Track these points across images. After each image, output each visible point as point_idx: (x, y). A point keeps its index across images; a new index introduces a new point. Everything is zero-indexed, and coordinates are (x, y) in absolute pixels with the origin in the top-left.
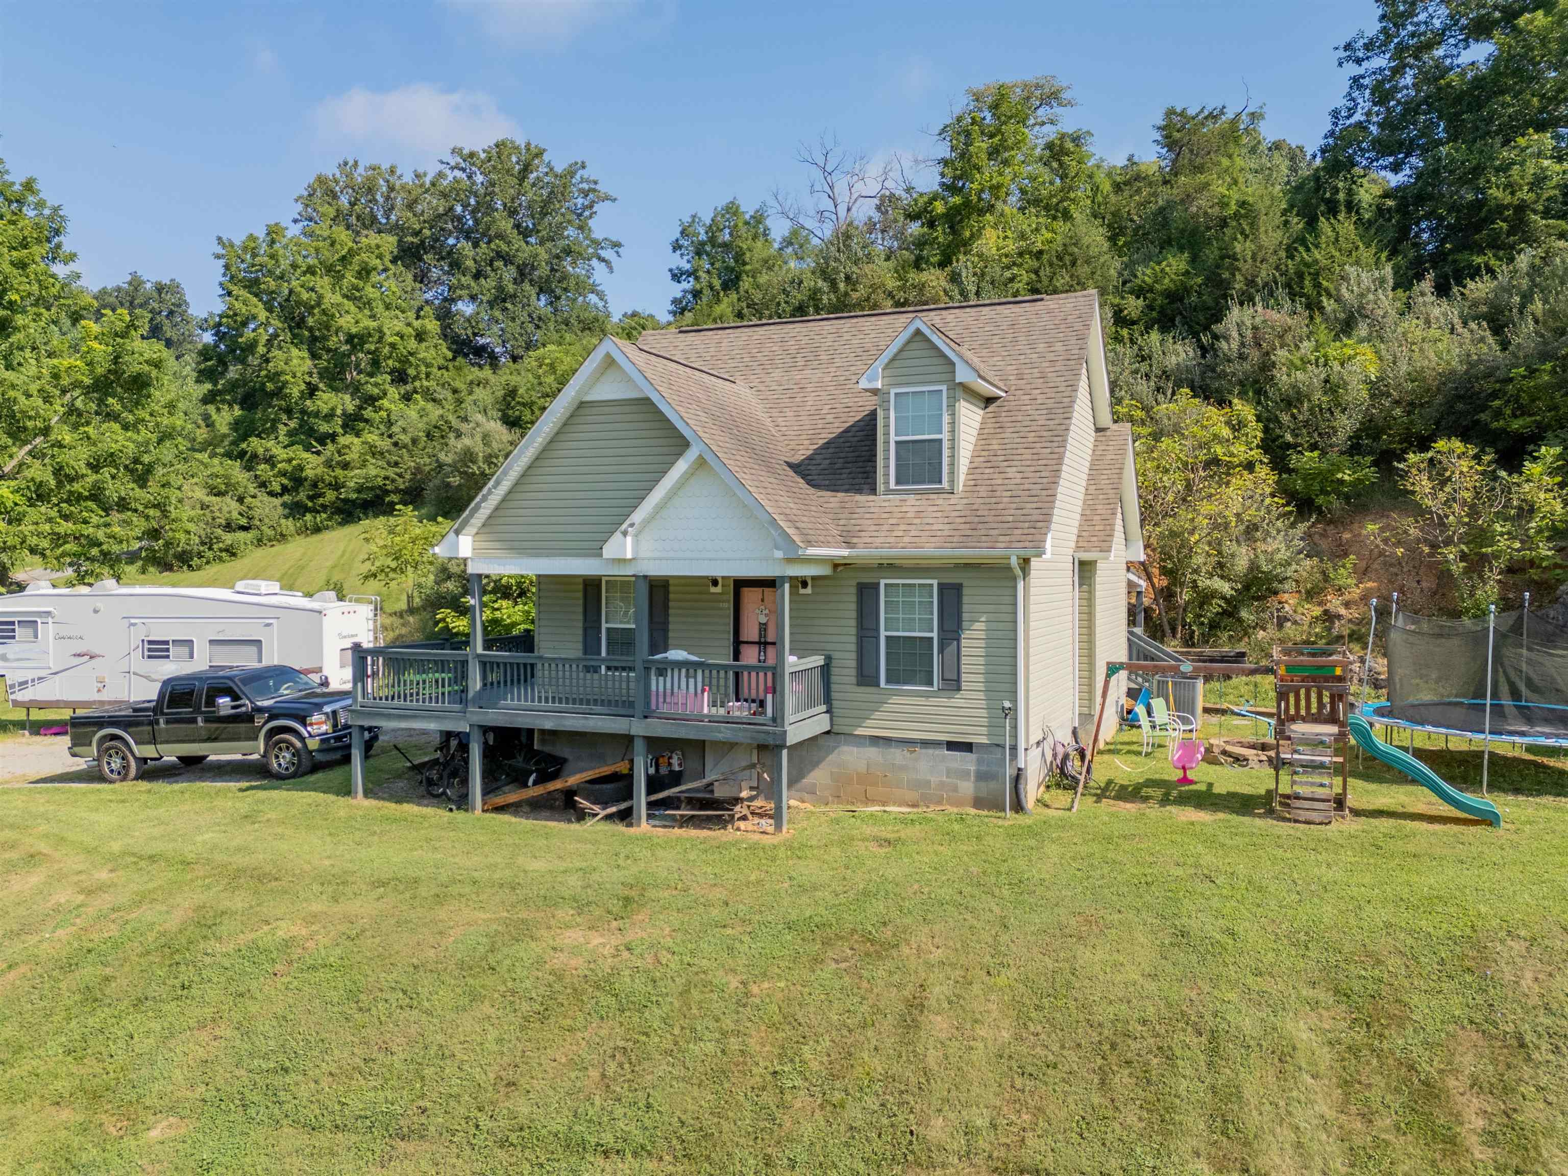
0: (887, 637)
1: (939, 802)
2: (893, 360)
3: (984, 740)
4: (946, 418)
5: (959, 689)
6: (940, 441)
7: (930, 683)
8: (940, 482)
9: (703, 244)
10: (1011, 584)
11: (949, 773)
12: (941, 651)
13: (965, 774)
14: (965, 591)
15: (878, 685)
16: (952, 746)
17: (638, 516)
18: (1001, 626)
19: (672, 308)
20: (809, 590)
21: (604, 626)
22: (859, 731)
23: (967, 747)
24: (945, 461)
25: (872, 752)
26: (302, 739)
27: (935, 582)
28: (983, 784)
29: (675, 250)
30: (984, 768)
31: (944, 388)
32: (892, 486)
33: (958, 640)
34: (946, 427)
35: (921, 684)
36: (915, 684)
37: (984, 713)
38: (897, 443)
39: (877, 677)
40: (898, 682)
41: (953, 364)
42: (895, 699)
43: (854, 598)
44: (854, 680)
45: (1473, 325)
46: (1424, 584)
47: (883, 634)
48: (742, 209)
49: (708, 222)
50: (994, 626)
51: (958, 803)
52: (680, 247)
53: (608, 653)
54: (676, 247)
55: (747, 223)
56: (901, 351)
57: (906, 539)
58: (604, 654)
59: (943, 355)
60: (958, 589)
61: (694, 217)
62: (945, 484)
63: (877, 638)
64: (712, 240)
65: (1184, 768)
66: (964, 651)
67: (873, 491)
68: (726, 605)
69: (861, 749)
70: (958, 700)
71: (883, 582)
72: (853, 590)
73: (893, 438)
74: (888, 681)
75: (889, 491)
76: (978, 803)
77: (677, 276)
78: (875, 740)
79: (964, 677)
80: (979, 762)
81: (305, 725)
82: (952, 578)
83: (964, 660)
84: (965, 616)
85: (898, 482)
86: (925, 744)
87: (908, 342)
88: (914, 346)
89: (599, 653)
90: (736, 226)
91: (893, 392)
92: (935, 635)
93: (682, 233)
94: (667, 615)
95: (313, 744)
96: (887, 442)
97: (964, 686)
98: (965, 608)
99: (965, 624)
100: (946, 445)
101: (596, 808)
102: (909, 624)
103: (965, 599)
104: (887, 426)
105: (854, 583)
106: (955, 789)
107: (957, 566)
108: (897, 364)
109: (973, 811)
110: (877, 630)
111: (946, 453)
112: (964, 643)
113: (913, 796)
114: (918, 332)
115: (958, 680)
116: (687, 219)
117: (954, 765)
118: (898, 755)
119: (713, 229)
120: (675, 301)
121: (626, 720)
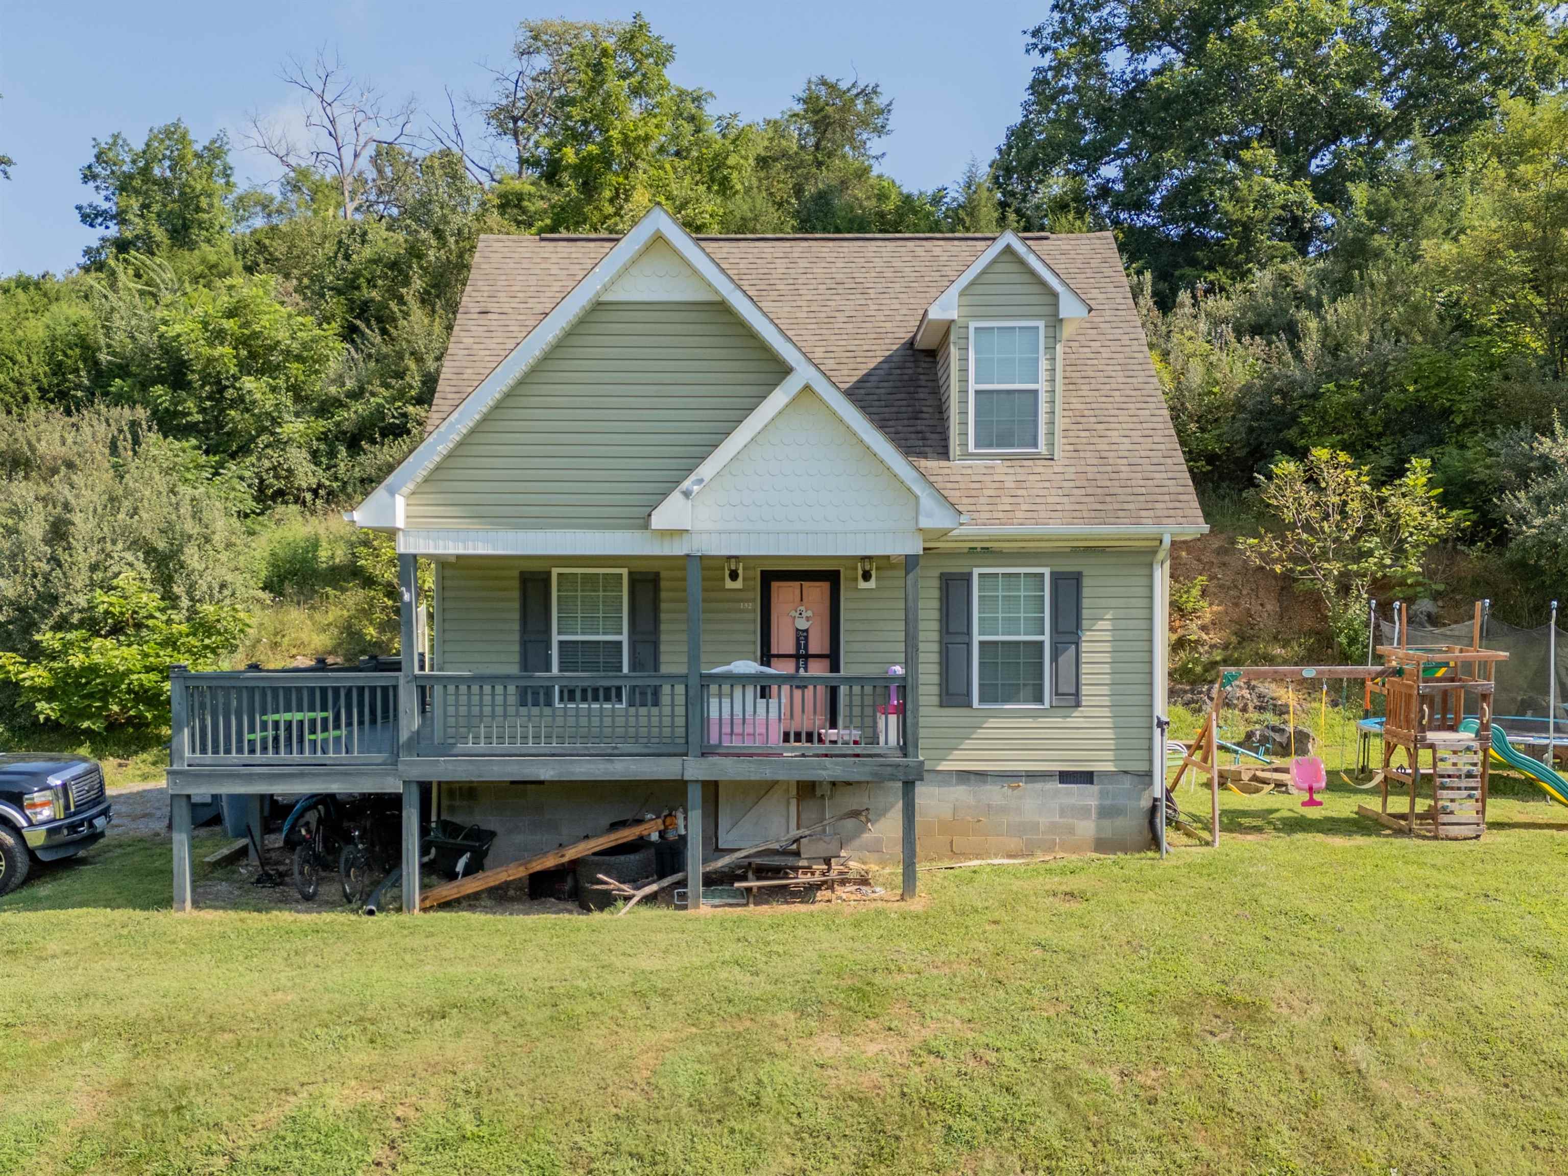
0: (982, 643)
1: (1050, 849)
2: (972, 283)
3: (1110, 767)
4: (1043, 364)
5: (1078, 705)
6: (1035, 392)
7: (1039, 699)
8: (1035, 445)
9: (131, 177)
10: (1145, 571)
11: (1062, 812)
12: (1055, 658)
13: (1084, 812)
14: (1086, 582)
15: (969, 705)
16: (1066, 777)
17: (707, 470)
18: (1132, 624)
19: (83, 260)
20: (872, 584)
21: (556, 638)
22: (944, 766)
23: (1087, 777)
24: (1042, 418)
25: (960, 793)
26: (16, 831)
27: (1046, 571)
28: (1107, 823)
29: (86, 179)
30: (1108, 802)
31: (1041, 324)
32: (971, 448)
33: (1077, 645)
34: (1043, 375)
35: (1026, 701)
36: (1018, 701)
37: (1110, 734)
38: (977, 392)
39: (969, 694)
40: (995, 700)
41: (1055, 295)
42: (992, 723)
43: (936, 593)
44: (935, 700)
45: (1246, 340)
46: (1269, 607)
47: (977, 638)
48: (191, 136)
49: (139, 146)
50: (1123, 624)
51: (1075, 849)
52: (95, 177)
53: (633, 667)
54: (89, 176)
55: (197, 155)
56: (984, 272)
57: (1019, 514)
58: (625, 670)
59: (1042, 283)
60: (1077, 578)
61: (116, 137)
62: (1042, 448)
63: (969, 645)
64: (145, 171)
65: (1311, 790)
66: (1084, 657)
67: (944, 453)
68: (749, 606)
69: (945, 789)
70: (1076, 719)
71: (976, 571)
72: (936, 583)
73: (972, 387)
74: (982, 700)
75: (967, 455)
76: (1102, 845)
77: (90, 217)
78: (964, 776)
79: (1085, 690)
80: (1103, 794)
81: (21, 808)
82: (1068, 566)
83: (1084, 668)
84: (1085, 613)
85: (977, 446)
86: (1032, 776)
87: (994, 262)
88: (999, 267)
89: (620, 669)
90: (182, 157)
91: (972, 325)
92: (1046, 638)
93: (98, 157)
94: (656, 621)
95: (36, 838)
96: (964, 392)
97: (1085, 701)
98: (1086, 603)
99: (1085, 624)
100: (1043, 397)
101: (627, 889)
102: (1012, 624)
103: (1086, 592)
104: (964, 370)
105: (936, 573)
106: (1071, 830)
107: (1075, 550)
108: (979, 289)
109: (1095, 855)
110: (969, 633)
111: (1043, 407)
112: (1084, 646)
113: (1013, 843)
114: (1008, 250)
115: (1077, 694)
116: (105, 140)
117: (1072, 801)
118: (995, 793)
119: (148, 156)
120: (88, 252)
121: (677, 761)
